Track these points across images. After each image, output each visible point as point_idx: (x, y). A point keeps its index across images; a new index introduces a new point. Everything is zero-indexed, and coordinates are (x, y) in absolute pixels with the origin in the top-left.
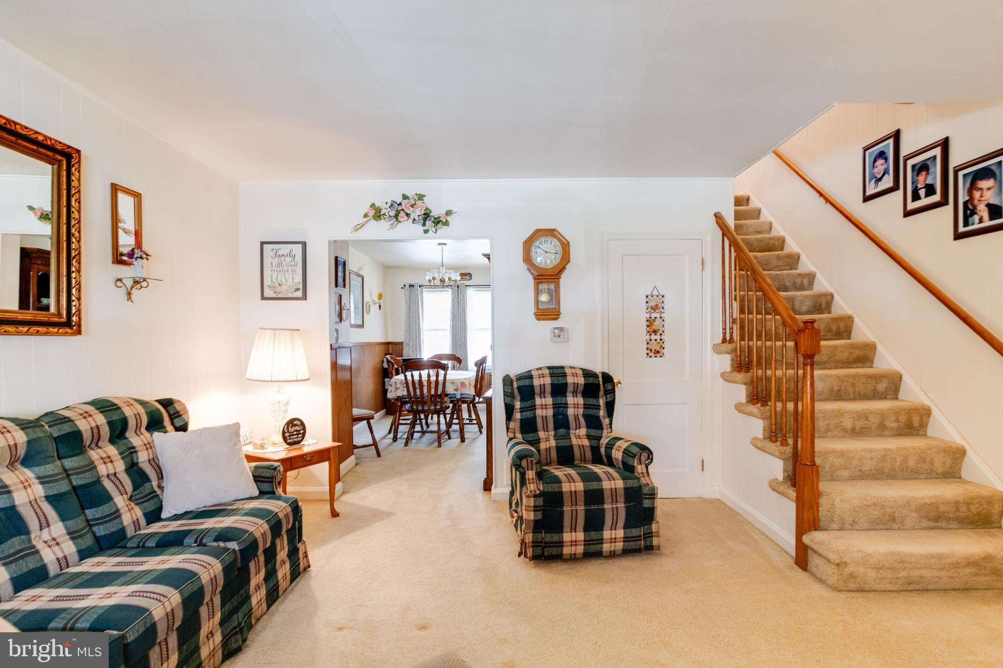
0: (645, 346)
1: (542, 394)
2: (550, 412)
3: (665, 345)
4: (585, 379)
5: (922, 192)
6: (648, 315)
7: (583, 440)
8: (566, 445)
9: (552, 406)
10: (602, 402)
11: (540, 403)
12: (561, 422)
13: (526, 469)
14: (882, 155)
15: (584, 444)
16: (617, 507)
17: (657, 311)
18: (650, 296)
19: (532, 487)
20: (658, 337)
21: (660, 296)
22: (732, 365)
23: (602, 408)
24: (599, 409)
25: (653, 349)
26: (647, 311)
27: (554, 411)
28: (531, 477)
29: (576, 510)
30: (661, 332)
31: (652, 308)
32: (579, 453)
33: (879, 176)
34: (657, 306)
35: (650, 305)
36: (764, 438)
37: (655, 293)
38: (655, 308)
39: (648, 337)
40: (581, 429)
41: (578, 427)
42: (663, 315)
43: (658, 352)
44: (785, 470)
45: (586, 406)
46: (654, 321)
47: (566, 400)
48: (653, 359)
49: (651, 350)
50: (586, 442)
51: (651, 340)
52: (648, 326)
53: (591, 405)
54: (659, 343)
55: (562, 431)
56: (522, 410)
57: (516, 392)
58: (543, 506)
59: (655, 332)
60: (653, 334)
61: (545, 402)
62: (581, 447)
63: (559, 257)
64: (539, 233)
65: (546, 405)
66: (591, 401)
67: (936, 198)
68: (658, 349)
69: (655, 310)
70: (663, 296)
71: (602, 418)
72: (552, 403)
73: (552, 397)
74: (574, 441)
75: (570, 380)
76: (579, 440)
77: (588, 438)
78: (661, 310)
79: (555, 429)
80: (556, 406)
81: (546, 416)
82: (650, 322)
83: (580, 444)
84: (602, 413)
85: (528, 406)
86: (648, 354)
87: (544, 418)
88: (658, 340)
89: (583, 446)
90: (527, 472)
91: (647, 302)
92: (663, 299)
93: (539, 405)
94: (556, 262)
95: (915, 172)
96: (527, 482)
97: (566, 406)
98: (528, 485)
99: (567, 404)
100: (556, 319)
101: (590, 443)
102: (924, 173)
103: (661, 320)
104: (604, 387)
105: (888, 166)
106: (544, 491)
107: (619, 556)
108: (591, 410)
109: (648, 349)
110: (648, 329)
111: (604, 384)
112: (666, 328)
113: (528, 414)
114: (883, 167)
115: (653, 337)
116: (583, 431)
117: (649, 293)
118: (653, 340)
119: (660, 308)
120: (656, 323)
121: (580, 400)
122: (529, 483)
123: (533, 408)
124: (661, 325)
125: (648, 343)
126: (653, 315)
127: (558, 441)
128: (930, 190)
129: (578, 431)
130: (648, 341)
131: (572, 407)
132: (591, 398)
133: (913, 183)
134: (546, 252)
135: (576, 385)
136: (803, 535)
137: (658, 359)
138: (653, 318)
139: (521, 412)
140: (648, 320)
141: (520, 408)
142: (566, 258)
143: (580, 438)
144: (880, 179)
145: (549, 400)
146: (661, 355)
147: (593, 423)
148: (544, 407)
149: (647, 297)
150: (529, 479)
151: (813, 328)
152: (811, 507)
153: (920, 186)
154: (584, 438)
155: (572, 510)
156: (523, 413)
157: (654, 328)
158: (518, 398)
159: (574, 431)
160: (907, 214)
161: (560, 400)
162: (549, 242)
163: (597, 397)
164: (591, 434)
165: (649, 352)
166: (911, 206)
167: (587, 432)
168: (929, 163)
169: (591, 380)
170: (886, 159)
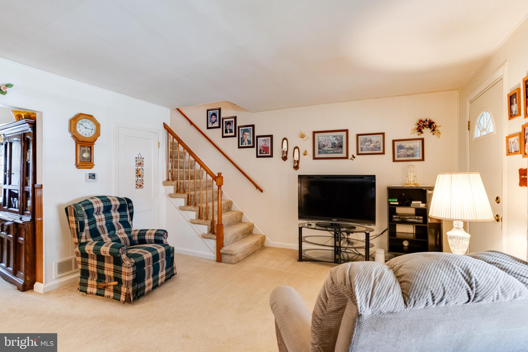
0: (135, 183)
1: (98, 213)
2: (104, 223)
3: (144, 182)
4: (120, 202)
5: (228, 131)
6: (136, 167)
7: (124, 235)
8: (117, 239)
9: (105, 219)
10: (128, 212)
11: (98, 219)
12: (111, 227)
13: (121, 254)
14: (214, 114)
15: (125, 237)
16: (163, 261)
17: (141, 166)
18: (137, 158)
19: (128, 262)
20: (141, 178)
21: (142, 158)
22: (174, 190)
23: (129, 216)
24: (127, 217)
25: (139, 184)
26: (136, 165)
27: (106, 221)
28: (125, 258)
29: (149, 267)
30: (142, 176)
31: (138, 164)
32: (124, 241)
33: (213, 121)
34: (140, 163)
35: (137, 162)
36: (196, 219)
37: (140, 157)
38: (140, 164)
39: (136, 179)
40: (121, 229)
41: (120, 228)
42: (143, 168)
43: (141, 186)
44: (208, 229)
45: (121, 216)
46: (139, 170)
47: (111, 215)
48: (139, 189)
49: (138, 185)
50: (126, 236)
51: (138, 180)
52: (136, 173)
53: (124, 215)
54: (141, 181)
55: (112, 232)
56: (89, 224)
57: (85, 214)
58: (137, 270)
59: (140, 176)
60: (139, 177)
61: (101, 217)
62: (124, 238)
63: (93, 132)
64: (81, 116)
65: (101, 219)
66: (123, 213)
67: (233, 134)
68: (141, 184)
69: (140, 165)
70: (143, 159)
71: (129, 221)
72: (104, 217)
73: (104, 214)
74: (120, 237)
75: (113, 203)
76: (122, 235)
77: (126, 233)
78: (142, 165)
79: (109, 232)
80: (107, 219)
81: (102, 225)
82: (138, 171)
83: (123, 237)
84: (129, 219)
85: (92, 221)
86: (136, 187)
87: (101, 226)
88: (141, 180)
89: (125, 238)
90: (122, 255)
91: (136, 161)
92: (143, 160)
93: (97, 219)
94: (91, 135)
95: (226, 124)
96: (124, 260)
97: (111, 218)
98: (125, 262)
99: (112, 217)
100: (91, 168)
101: (128, 235)
102: (229, 125)
103: (142, 170)
104: (128, 205)
105: (217, 119)
106: (135, 263)
107: (164, 283)
108: (124, 218)
109: (136, 184)
110: (137, 174)
111: (128, 204)
112: (144, 174)
113: (93, 226)
114: (215, 119)
115: (139, 178)
116: (123, 230)
117: (137, 157)
118: (139, 180)
119: (142, 164)
120: (140, 172)
121: (118, 214)
122: (125, 261)
123: (94, 222)
124: (142, 173)
125: (137, 181)
126: (139, 167)
127: (112, 238)
128: (231, 131)
129: (120, 230)
130: (137, 180)
131: (115, 218)
132: (123, 212)
133: (225, 127)
134: (86, 128)
135: (116, 205)
136: (220, 250)
137: (141, 189)
138: (139, 169)
139: (89, 225)
140: (136, 170)
141: (88, 223)
142: (98, 133)
143: (122, 234)
144: (214, 123)
145: (103, 216)
146: (142, 187)
147: (126, 225)
148: (100, 220)
149: (136, 158)
150: (124, 259)
151: (221, 176)
152: (222, 239)
153: (228, 129)
154: (124, 234)
155: (148, 268)
156: (90, 226)
157: (139, 174)
158: (86, 217)
159: (118, 231)
160: (223, 137)
161: (108, 215)
162: (88, 122)
163: (126, 211)
164: (127, 231)
165: (137, 186)
166: (225, 135)
167: (125, 230)
168: (231, 122)
169: (123, 202)
170: (216, 116)
